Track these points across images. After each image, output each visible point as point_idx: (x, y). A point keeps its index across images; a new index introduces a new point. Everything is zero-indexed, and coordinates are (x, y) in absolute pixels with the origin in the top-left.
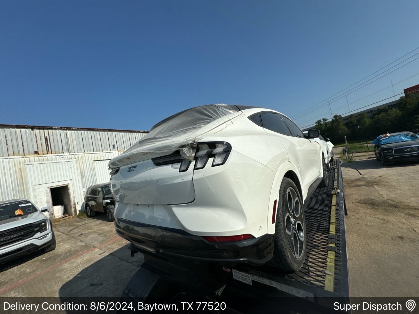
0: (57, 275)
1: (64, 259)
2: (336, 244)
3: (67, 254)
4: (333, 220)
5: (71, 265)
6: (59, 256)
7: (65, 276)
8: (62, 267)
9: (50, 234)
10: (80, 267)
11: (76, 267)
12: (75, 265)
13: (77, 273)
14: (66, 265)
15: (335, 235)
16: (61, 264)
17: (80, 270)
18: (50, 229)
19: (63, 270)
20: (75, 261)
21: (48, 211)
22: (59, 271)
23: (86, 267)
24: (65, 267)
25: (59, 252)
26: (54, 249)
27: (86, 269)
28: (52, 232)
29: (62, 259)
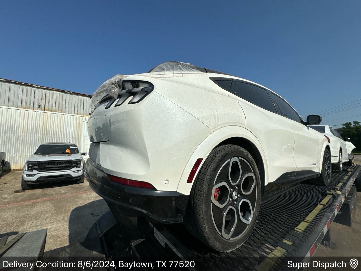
0: (76, 200)
1: (85, 191)
2: (294, 243)
3: (88, 188)
4: (310, 218)
5: (86, 196)
6: (83, 188)
7: (80, 202)
8: (81, 195)
9: (81, 171)
10: (91, 199)
11: (89, 199)
12: (89, 196)
13: (87, 203)
14: (84, 195)
15: (300, 233)
16: (82, 194)
17: (90, 201)
18: (82, 167)
19: (81, 197)
20: (91, 194)
21: (86, 155)
22: (79, 198)
23: (95, 200)
24: (83, 196)
25: (85, 186)
26: (83, 182)
27: (94, 202)
28: (83, 170)
29: (84, 191)
